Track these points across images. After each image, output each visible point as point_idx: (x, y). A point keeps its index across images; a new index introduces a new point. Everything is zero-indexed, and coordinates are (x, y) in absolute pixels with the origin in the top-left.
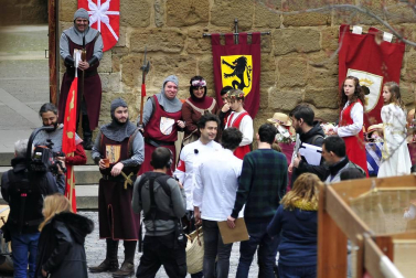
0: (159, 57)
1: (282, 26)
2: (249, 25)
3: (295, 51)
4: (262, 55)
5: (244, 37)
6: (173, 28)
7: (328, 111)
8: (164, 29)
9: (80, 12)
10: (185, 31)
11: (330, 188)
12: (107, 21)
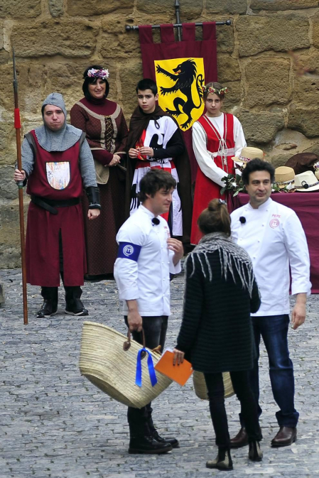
0: (57, 64)
1: (250, 11)
2: (197, 10)
3: (271, 49)
4: (220, 57)
5: (190, 29)
6: (78, 19)
8: (63, 19)
10: (96, 23)
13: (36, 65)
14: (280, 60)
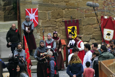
0: (50, 28)
1: (85, 17)
2: (75, 17)
3: (89, 24)
4: (79, 26)
5: (74, 21)
6: (54, 20)
7: (99, 41)
8: (51, 20)
9: (27, 17)
10: (57, 20)
11: (102, 62)
12: (34, 19)
13: (46, 28)
14: (90, 26)
